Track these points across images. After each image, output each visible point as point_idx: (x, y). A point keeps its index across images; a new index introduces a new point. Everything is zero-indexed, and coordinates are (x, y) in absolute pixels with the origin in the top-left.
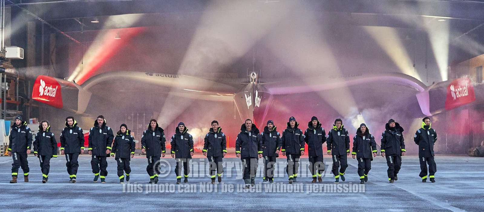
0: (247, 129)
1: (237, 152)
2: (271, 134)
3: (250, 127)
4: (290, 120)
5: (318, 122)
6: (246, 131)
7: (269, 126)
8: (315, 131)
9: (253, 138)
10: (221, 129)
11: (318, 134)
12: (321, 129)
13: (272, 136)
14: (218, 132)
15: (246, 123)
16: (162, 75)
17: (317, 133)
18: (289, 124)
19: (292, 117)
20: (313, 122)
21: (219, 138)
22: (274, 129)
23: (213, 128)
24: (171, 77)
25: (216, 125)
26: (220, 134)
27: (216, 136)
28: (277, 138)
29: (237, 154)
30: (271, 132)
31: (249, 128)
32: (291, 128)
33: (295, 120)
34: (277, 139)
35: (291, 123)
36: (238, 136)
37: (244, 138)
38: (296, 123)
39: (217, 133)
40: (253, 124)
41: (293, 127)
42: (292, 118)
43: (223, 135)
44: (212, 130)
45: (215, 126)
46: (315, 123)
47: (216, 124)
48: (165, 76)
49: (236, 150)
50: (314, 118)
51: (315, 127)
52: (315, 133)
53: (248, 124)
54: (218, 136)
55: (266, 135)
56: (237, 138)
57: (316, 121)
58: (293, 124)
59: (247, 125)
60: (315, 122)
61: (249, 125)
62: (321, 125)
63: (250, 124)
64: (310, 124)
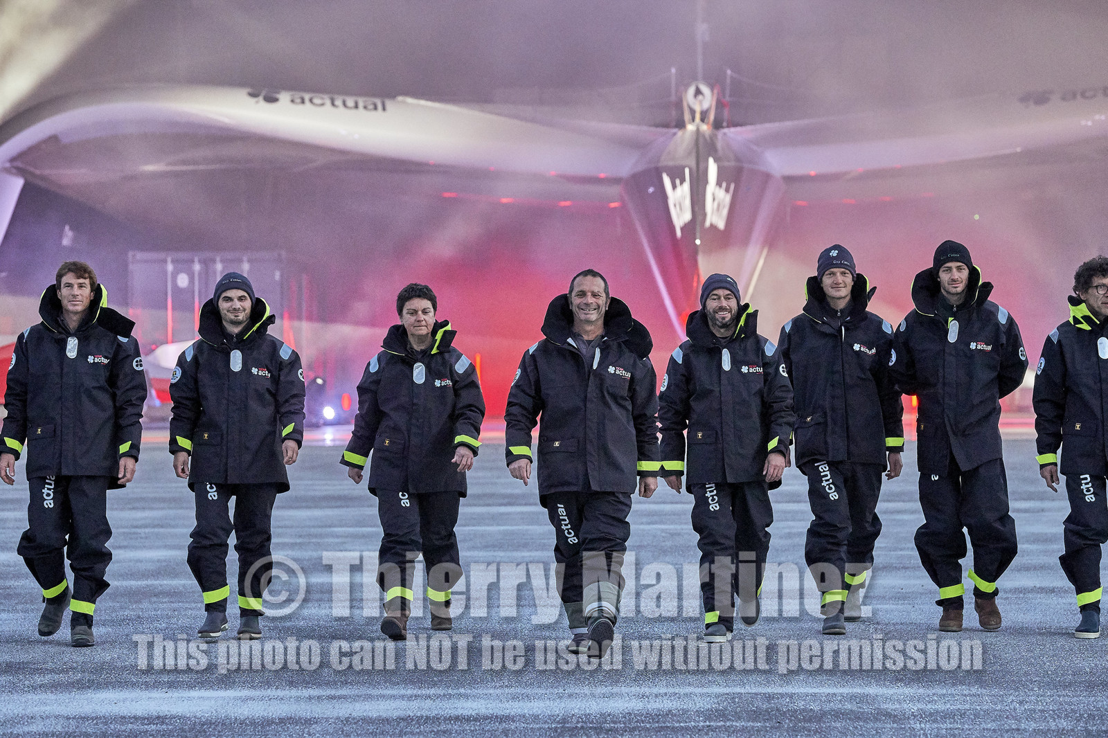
0: (576, 329)
1: (516, 450)
2: (726, 357)
3: (594, 316)
4: (826, 263)
5: (974, 274)
6: (570, 340)
7: (712, 304)
8: (953, 328)
9: (608, 382)
10: (449, 336)
11: (973, 346)
12: (992, 314)
13: (736, 363)
14: (434, 351)
15: (576, 290)
16: (317, 101)
17: (964, 336)
18: (815, 286)
19: (836, 247)
20: (944, 277)
21: (438, 383)
22: (742, 322)
23: (410, 330)
24: (356, 107)
25: (425, 312)
26: (440, 361)
27: (419, 373)
28: (766, 374)
29: (515, 465)
30: (730, 343)
31: (591, 322)
32: (832, 313)
33: (851, 268)
34: (765, 381)
35: (827, 281)
36: (523, 366)
37: (557, 377)
38: (859, 282)
39: (425, 356)
40: (614, 303)
41: (841, 305)
42: (834, 253)
43: (461, 367)
44: (398, 335)
45: (422, 317)
46: (954, 278)
47: (427, 304)
48: (328, 102)
49: (511, 441)
50: (950, 252)
51: (954, 301)
52: (952, 337)
53: (582, 294)
54: (431, 374)
55: (700, 363)
56: (519, 372)
57: (959, 269)
58: (839, 288)
59: (576, 301)
60: (956, 275)
61: (590, 300)
62: (988, 287)
63: (594, 295)
64: (927, 285)
